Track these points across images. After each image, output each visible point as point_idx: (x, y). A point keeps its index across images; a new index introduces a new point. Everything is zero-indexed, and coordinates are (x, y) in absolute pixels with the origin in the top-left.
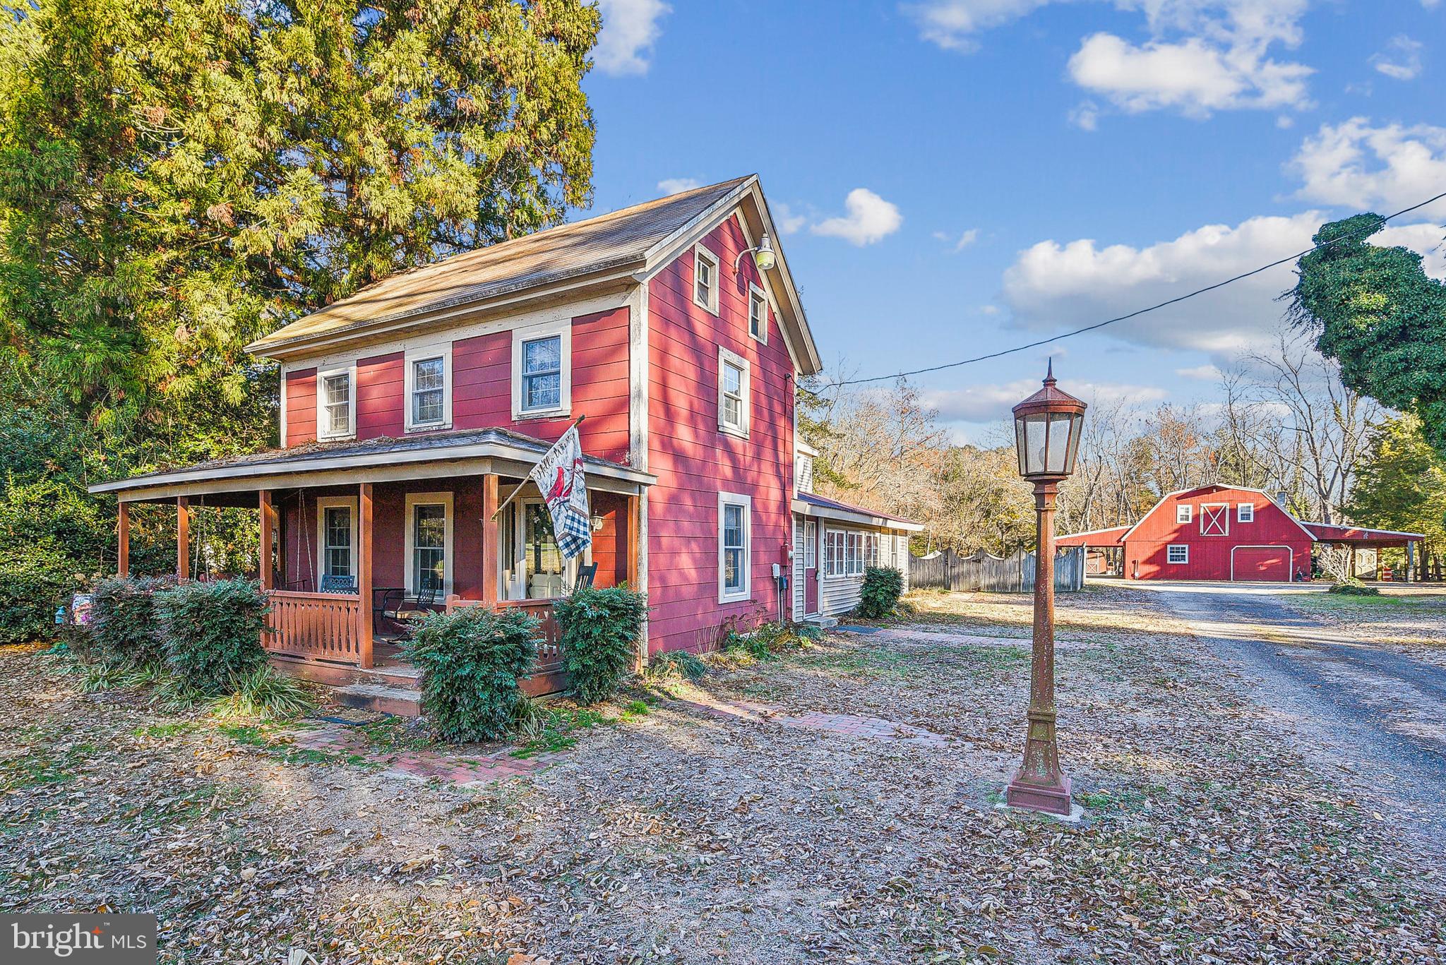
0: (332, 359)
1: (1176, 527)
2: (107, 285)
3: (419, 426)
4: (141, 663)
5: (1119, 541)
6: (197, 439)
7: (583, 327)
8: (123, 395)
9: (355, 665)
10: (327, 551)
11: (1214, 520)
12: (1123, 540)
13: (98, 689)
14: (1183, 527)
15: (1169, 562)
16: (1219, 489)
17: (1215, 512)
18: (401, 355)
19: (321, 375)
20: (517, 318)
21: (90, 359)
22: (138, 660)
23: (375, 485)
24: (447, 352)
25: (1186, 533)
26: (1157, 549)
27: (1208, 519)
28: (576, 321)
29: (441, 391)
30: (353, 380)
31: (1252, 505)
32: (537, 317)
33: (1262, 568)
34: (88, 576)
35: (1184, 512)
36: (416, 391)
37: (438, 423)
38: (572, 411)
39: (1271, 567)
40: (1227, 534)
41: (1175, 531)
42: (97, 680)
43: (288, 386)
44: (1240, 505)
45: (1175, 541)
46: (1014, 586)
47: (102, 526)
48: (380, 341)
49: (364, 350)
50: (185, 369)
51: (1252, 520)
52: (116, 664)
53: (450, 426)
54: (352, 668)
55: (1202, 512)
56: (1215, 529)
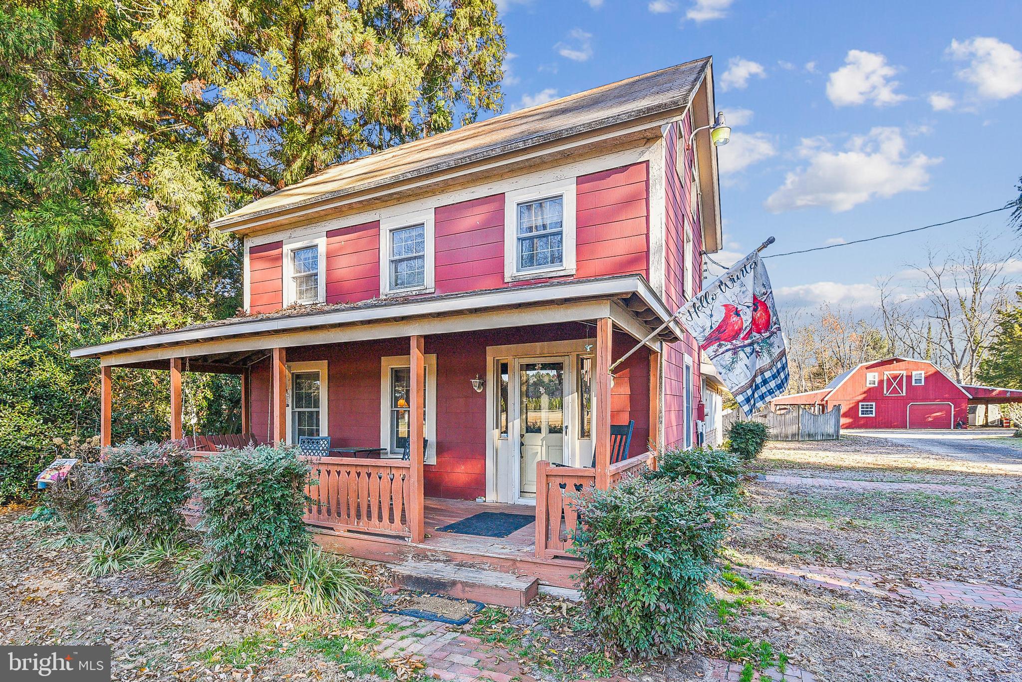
0: (299, 232)
1: (865, 389)
2: (83, 157)
3: (395, 291)
4: (153, 539)
5: (822, 400)
6: (154, 313)
7: (587, 186)
8: (95, 267)
9: (402, 538)
10: (293, 413)
11: (895, 384)
12: (825, 399)
13: (109, 571)
14: (870, 389)
15: (860, 415)
16: (898, 361)
17: (895, 378)
18: (376, 224)
19: (287, 248)
20: (510, 180)
21: (64, 231)
22: (149, 535)
23: (427, 338)
24: (429, 219)
25: (872, 394)
26: (851, 406)
27: (890, 383)
28: (581, 180)
29: (422, 257)
30: (322, 249)
31: (923, 372)
32: (534, 178)
33: (930, 419)
34: (66, 440)
35: (872, 378)
36: (392, 258)
37: (419, 288)
38: (577, 270)
39: (936, 418)
40: (904, 394)
41: (865, 393)
42: (105, 560)
43: (251, 259)
44: (914, 373)
45: (864, 400)
46: (793, 435)
47: (77, 392)
48: (354, 211)
49: (334, 221)
50: (146, 247)
51: (923, 383)
52: (124, 541)
53: (433, 290)
54: (401, 542)
55: (885, 378)
56: (895, 390)
